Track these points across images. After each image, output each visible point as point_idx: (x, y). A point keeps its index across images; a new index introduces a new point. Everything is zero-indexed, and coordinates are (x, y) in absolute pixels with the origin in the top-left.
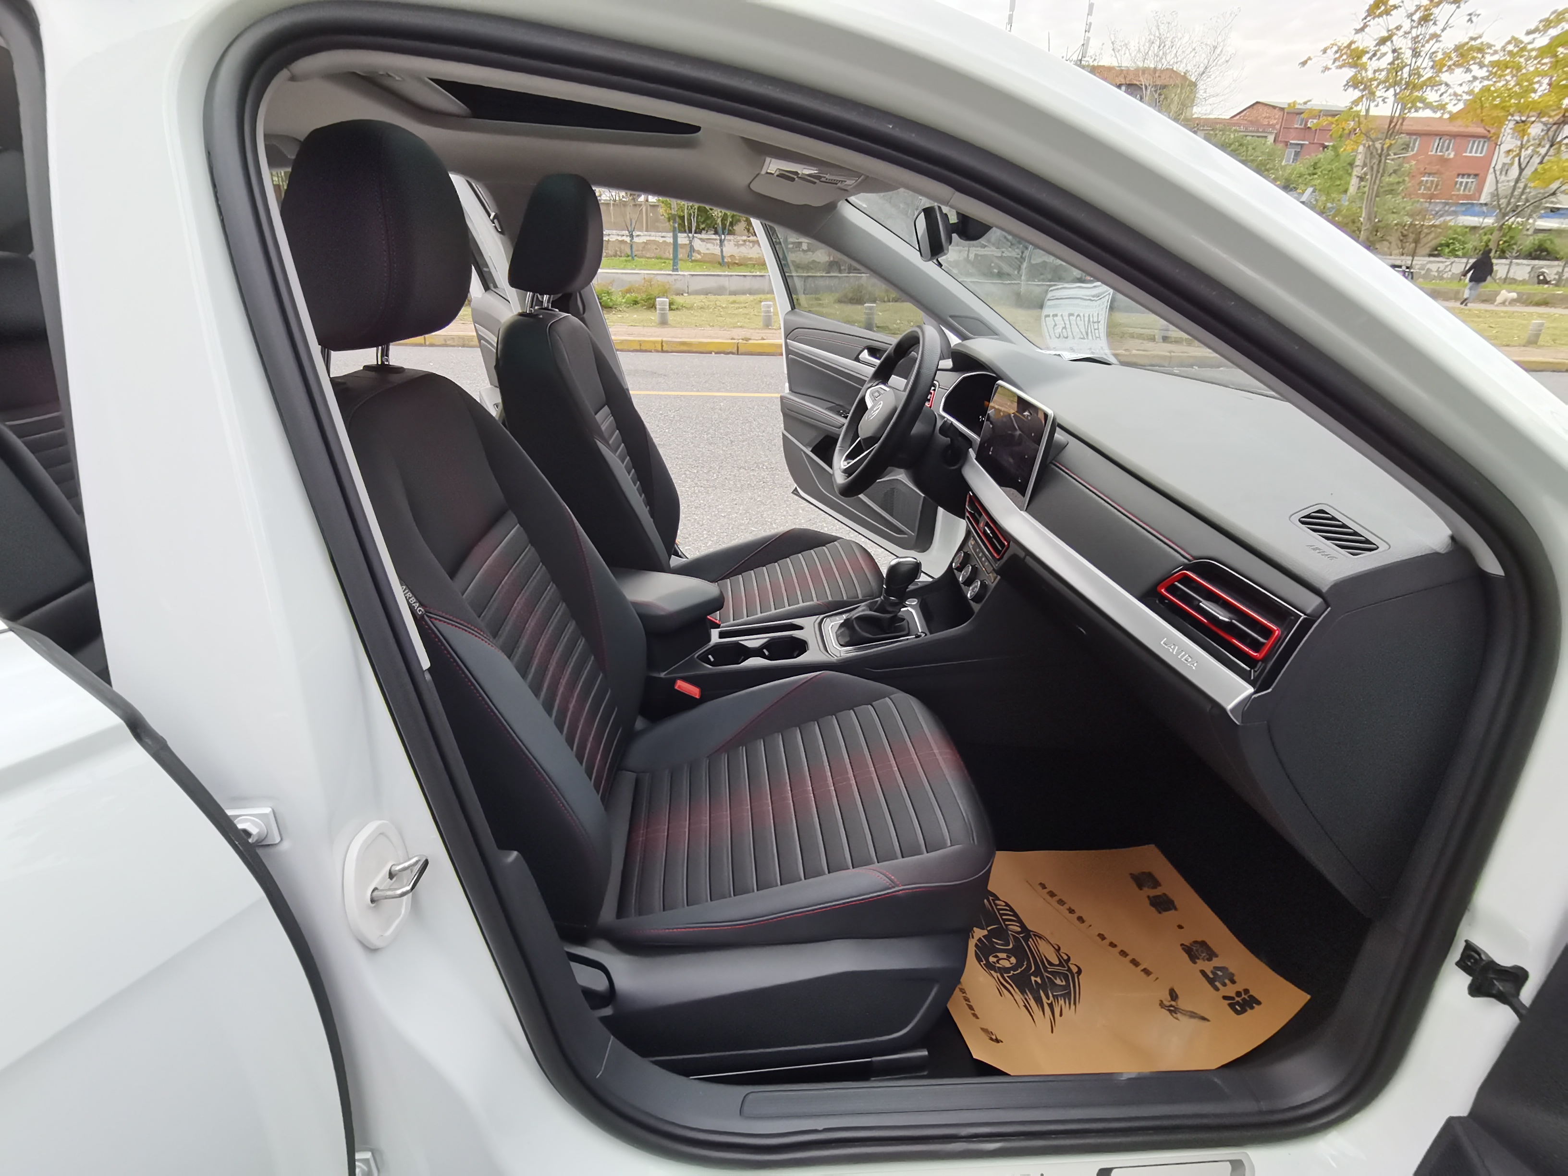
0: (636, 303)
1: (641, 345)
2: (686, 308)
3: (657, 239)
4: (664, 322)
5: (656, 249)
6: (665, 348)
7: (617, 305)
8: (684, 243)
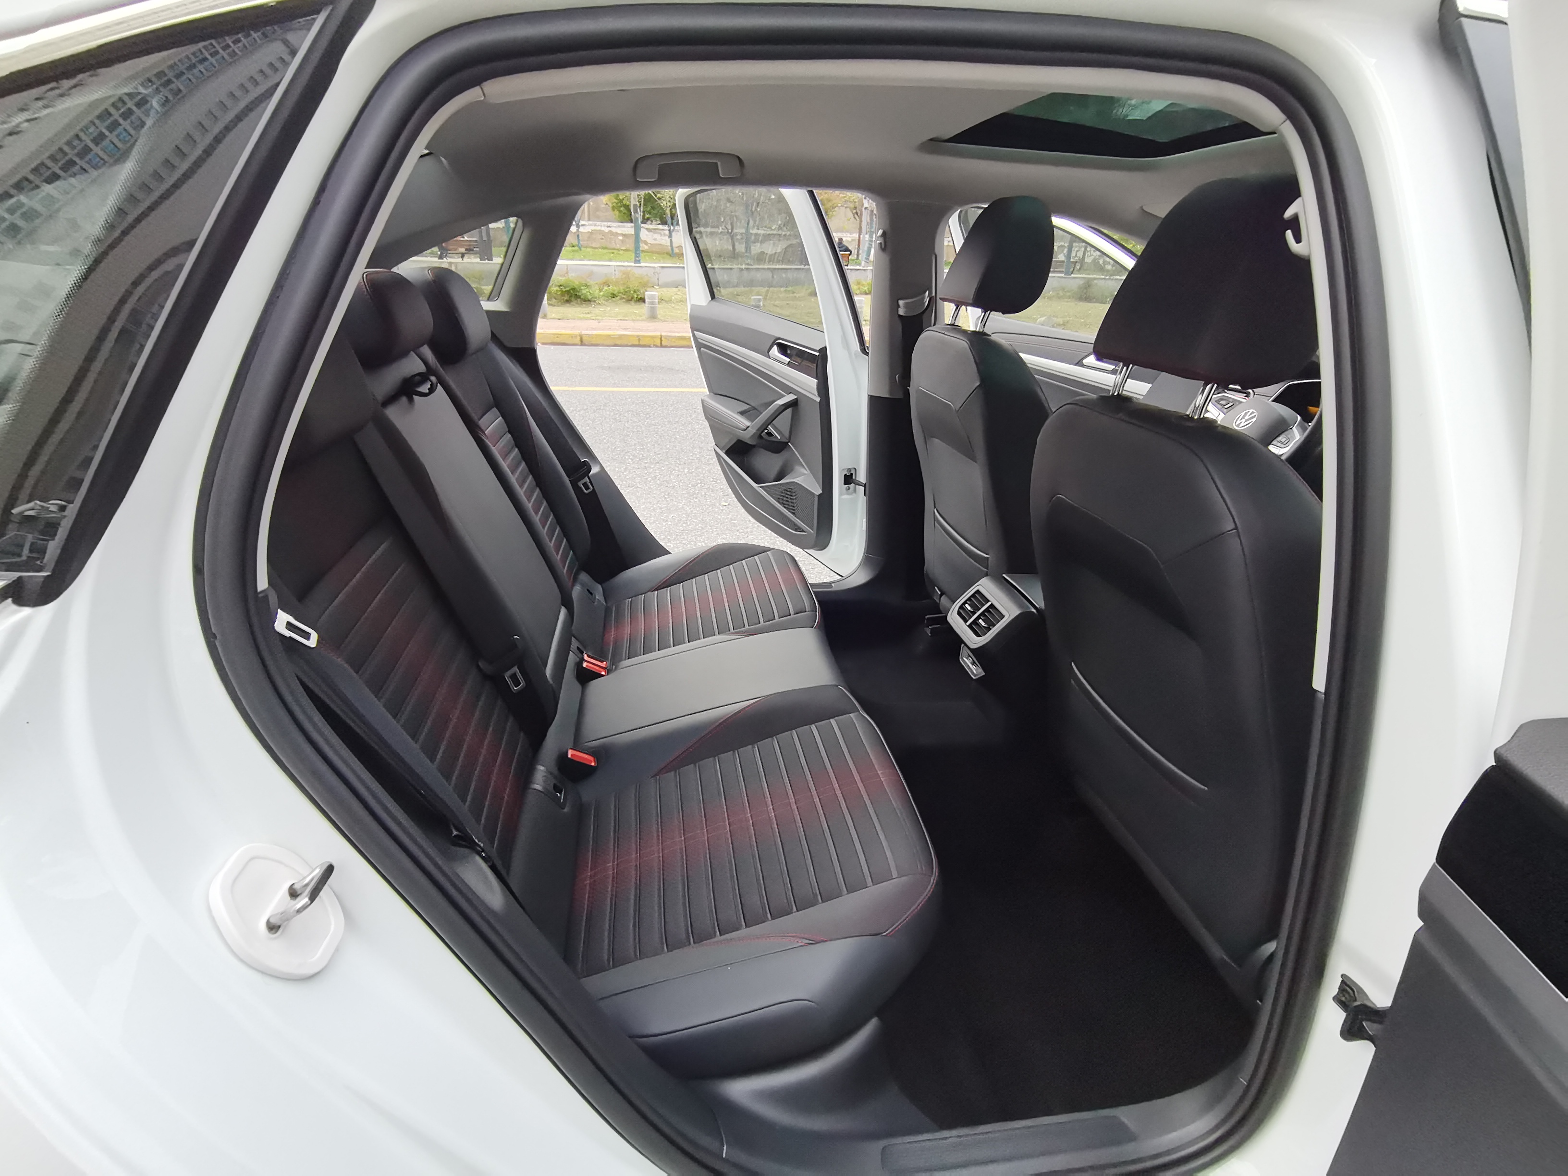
0: (614, 296)
1: (639, 340)
2: (665, 301)
3: (603, 229)
4: (653, 317)
5: (602, 239)
6: (663, 343)
7: (596, 298)
8: (630, 233)
